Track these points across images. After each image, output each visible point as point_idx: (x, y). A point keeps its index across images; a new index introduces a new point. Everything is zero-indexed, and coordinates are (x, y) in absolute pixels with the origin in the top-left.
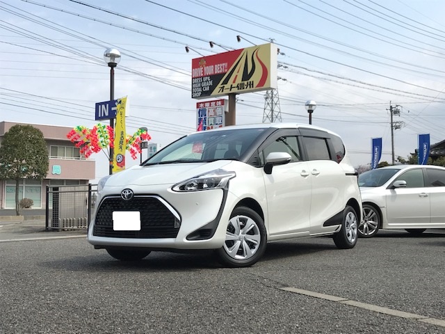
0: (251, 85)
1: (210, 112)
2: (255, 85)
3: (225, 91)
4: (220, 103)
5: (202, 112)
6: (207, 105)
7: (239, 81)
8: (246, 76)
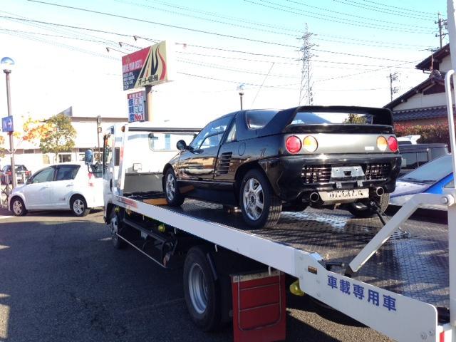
0: (156, 78)
1: (135, 103)
2: (159, 77)
3: (143, 84)
4: (140, 94)
5: (131, 102)
6: (134, 96)
7: (149, 75)
8: (154, 71)
